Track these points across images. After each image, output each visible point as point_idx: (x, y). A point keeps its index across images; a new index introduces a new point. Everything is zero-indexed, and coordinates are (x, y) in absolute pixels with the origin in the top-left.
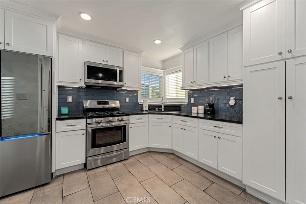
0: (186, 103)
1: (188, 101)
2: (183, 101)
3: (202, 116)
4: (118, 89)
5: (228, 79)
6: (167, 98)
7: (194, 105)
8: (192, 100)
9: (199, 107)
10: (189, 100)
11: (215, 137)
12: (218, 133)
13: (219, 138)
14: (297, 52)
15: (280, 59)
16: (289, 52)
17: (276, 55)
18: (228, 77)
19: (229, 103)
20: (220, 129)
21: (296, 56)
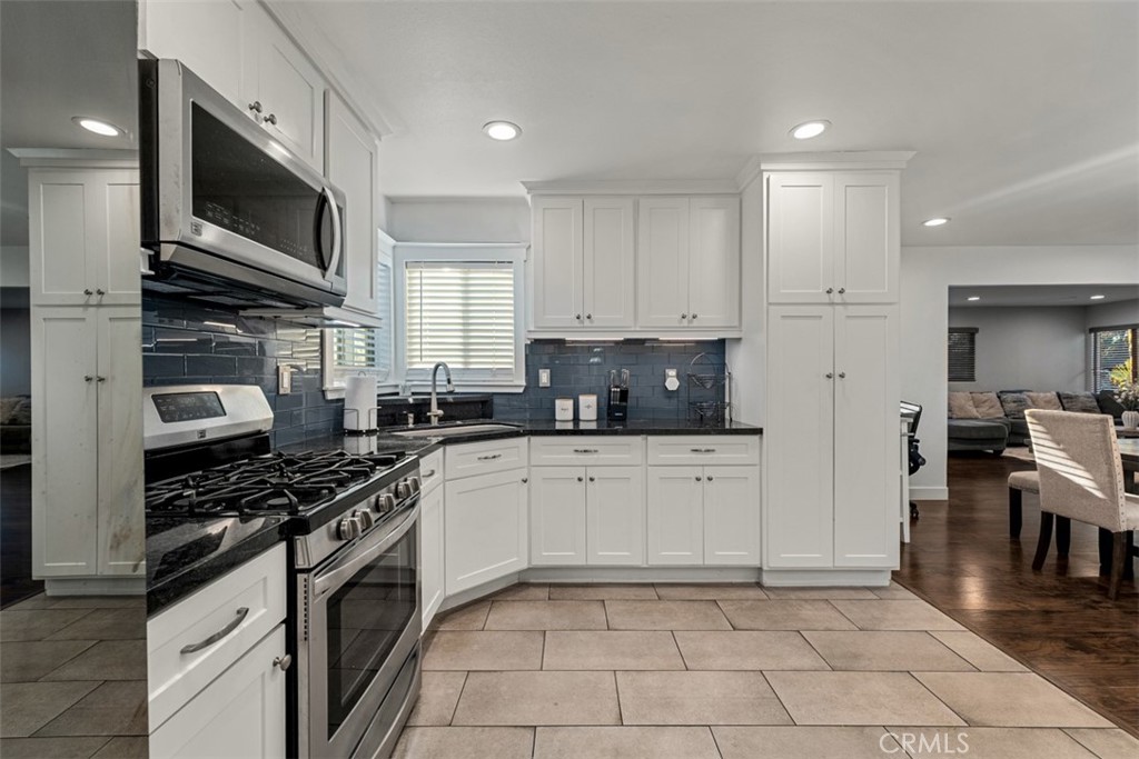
0: (521, 386)
1: (527, 381)
2: (501, 380)
3: (593, 426)
4: (242, 313)
5: (690, 322)
6: (408, 367)
7: (556, 391)
8: (544, 377)
9: (583, 399)
10: (532, 375)
11: (698, 479)
12: (703, 465)
13: (710, 479)
14: (847, 297)
15: (827, 301)
16: (841, 292)
17: (822, 290)
18: (694, 317)
19: (667, 384)
20: (709, 455)
21: (848, 301)
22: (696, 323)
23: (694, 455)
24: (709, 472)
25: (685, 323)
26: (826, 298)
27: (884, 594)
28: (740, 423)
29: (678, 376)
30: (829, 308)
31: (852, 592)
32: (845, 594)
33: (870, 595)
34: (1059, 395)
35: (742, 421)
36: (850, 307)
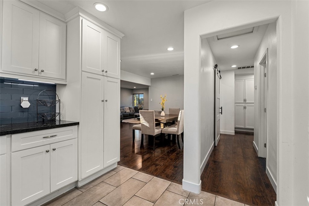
5: (39, 73)
11: (47, 152)
12: (50, 144)
13: (54, 150)
14: (108, 74)
15: (102, 74)
16: (106, 72)
17: (100, 70)
18: (42, 71)
19: (22, 105)
20: (54, 138)
21: (108, 76)
22: (43, 74)
23: (45, 140)
24: (53, 146)
25: (36, 73)
26: (101, 73)
27: (117, 170)
28: (65, 121)
29: (29, 101)
30: (102, 77)
31: (109, 174)
32: (107, 176)
33: (114, 173)
34: (129, 108)
35: (67, 120)
36: (109, 78)
